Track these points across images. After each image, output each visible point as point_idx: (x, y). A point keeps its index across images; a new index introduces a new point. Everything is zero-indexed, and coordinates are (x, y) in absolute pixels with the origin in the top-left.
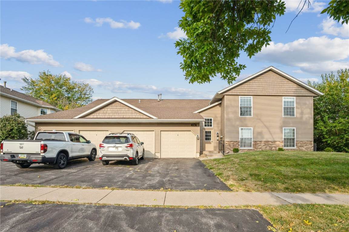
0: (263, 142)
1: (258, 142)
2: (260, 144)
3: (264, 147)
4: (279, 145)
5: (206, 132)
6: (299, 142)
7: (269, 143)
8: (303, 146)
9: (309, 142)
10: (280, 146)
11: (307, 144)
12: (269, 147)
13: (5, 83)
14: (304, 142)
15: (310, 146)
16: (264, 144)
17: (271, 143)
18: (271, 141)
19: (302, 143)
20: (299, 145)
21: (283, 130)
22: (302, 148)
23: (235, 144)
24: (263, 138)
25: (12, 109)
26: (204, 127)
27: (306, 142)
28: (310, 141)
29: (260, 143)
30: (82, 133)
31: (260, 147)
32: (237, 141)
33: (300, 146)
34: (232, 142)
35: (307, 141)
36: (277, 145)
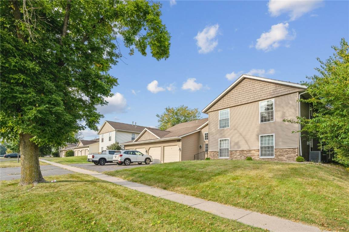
0: (238, 152)
1: (234, 152)
2: (236, 154)
3: (239, 156)
4: (254, 154)
5: (206, 144)
6: (277, 150)
7: (244, 152)
8: (282, 155)
9: (292, 150)
10: (256, 155)
11: (289, 152)
12: (244, 157)
13: (136, 123)
14: (284, 150)
15: (293, 155)
16: (239, 154)
17: (246, 153)
18: (246, 150)
19: (282, 151)
20: (278, 153)
21: (260, 137)
22: (282, 157)
23: (215, 154)
24: (239, 147)
25: (132, 138)
26: (205, 140)
27: (287, 150)
28: (293, 148)
29: (235, 152)
30: (137, 150)
31: (235, 157)
32: (216, 151)
33: (280, 155)
34: (213, 153)
35: (289, 148)
36: (252, 154)
